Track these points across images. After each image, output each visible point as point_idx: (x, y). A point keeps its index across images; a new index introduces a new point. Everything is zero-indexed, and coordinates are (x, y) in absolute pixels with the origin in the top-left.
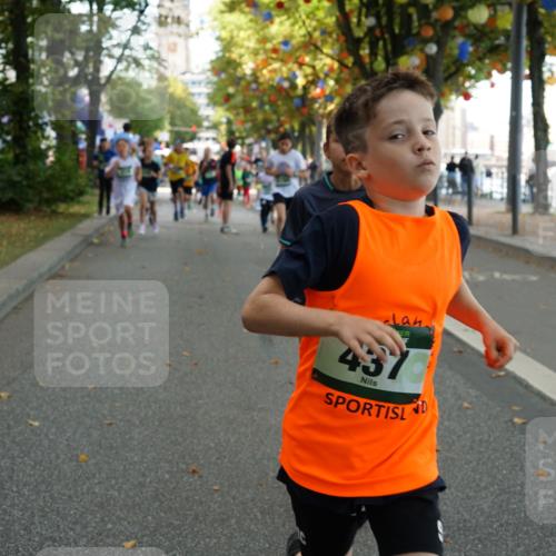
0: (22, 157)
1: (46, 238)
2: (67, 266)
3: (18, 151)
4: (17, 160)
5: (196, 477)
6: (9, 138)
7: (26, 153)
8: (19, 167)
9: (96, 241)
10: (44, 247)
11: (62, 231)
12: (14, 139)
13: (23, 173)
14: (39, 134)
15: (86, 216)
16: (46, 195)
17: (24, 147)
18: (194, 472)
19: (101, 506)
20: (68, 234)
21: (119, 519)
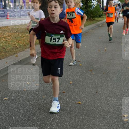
0: (87, 7)
1: (88, 25)
2: (90, 31)
3: (86, 6)
4: (85, 8)
5: (91, 72)
6: (84, 3)
7: (88, 6)
8: (86, 9)
9: (100, 26)
10: (87, 27)
11: (93, 23)
12: (85, 3)
13: (86, 11)
14: (91, 2)
15: (101, 20)
16: (91, 16)
17: (87, 5)
18: (91, 71)
19: (67, 76)
20: (94, 24)
21: (70, 78)
